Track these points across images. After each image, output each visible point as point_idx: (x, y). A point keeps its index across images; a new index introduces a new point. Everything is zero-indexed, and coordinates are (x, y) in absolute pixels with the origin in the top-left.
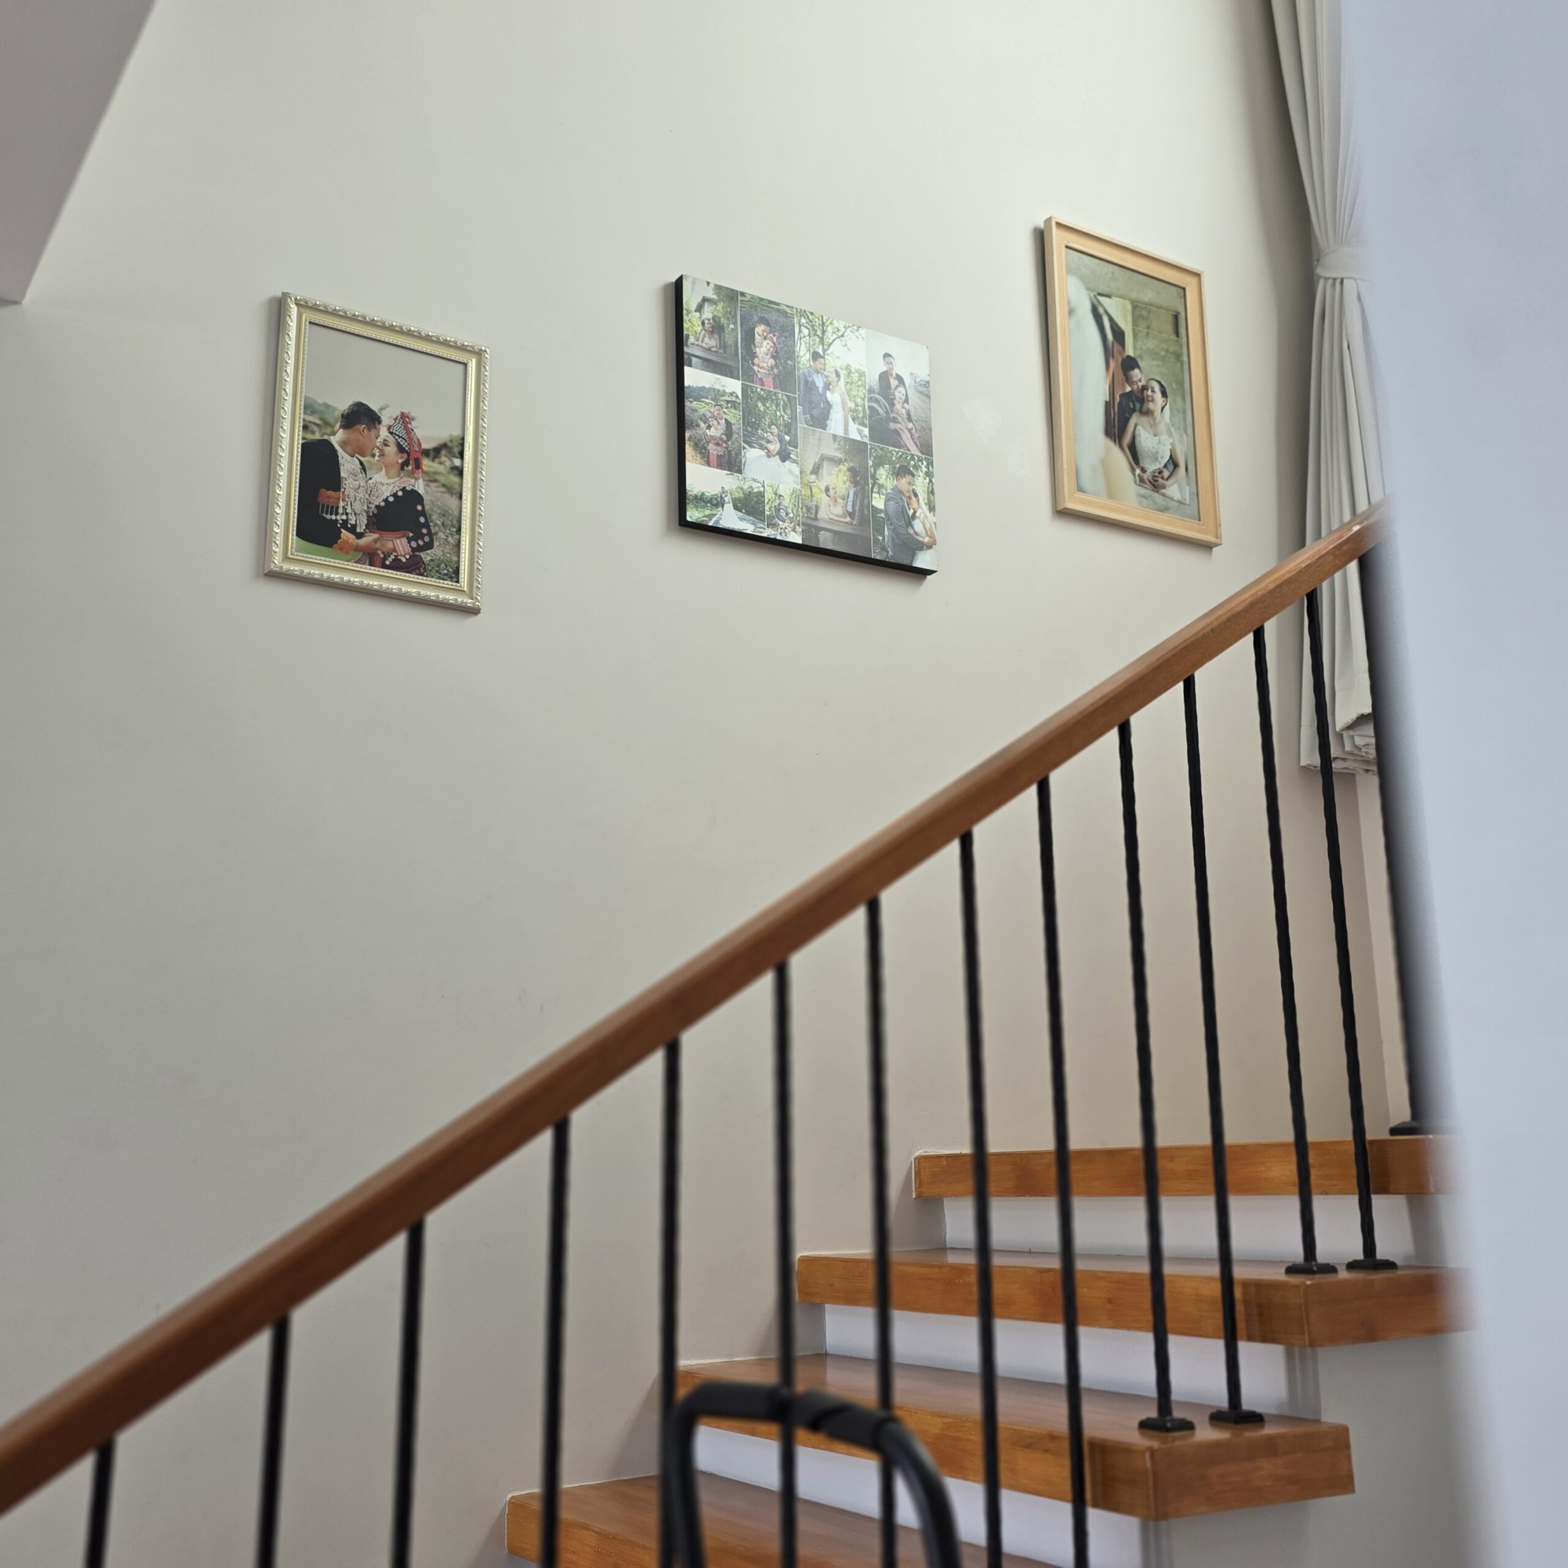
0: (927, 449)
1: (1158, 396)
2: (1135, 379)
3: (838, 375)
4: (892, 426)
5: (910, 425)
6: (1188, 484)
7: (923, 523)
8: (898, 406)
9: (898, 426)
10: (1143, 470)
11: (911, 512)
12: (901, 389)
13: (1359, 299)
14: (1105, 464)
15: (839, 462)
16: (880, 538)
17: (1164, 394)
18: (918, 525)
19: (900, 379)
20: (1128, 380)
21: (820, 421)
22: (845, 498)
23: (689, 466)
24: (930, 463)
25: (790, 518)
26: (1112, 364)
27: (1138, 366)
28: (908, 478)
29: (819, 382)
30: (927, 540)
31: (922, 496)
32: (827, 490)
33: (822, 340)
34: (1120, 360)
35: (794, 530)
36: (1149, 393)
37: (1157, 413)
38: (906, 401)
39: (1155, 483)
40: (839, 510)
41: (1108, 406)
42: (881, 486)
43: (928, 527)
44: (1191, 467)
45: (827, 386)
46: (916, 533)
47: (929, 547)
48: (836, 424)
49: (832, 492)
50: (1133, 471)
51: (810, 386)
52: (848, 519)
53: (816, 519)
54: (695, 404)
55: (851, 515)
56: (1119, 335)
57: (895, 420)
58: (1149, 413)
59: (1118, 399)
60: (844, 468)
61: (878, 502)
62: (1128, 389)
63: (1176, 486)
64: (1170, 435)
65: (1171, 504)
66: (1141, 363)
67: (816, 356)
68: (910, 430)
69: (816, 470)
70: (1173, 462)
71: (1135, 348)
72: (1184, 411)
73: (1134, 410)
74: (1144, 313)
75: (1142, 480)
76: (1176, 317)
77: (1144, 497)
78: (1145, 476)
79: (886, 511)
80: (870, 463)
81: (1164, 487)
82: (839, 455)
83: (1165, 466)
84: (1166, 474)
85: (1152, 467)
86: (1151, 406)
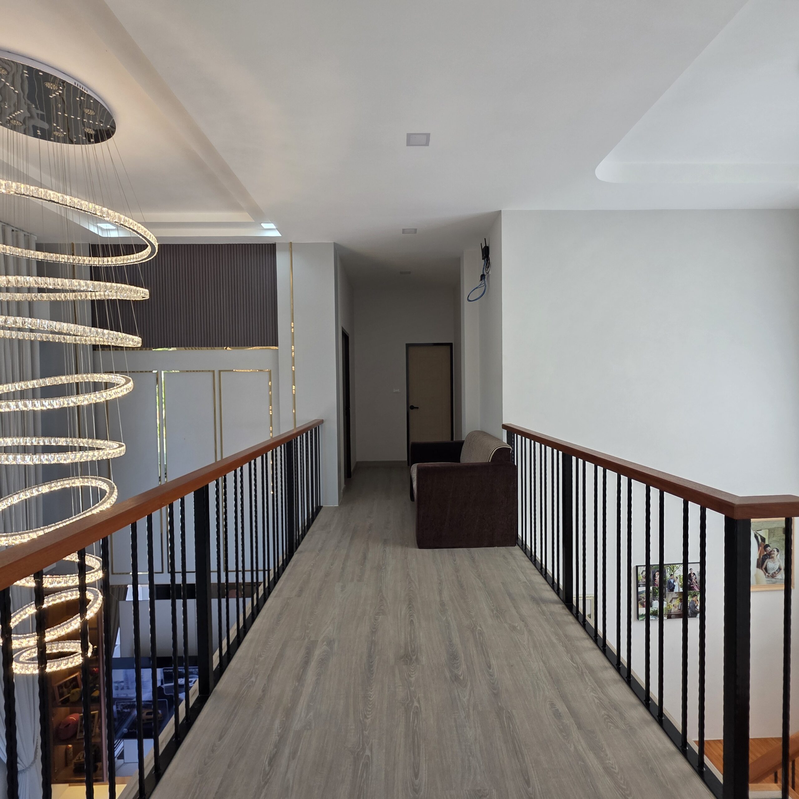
2: (768, 550)
3: (677, 578)
4: (692, 586)
8: (693, 580)
10: (769, 574)
11: (696, 605)
12: (695, 576)
14: (756, 575)
15: (677, 598)
17: (778, 551)
19: (694, 574)
20: (765, 551)
21: (672, 590)
22: (678, 606)
26: (761, 548)
27: (769, 546)
28: (696, 597)
29: (672, 581)
32: (674, 605)
34: (763, 546)
36: (773, 552)
37: (775, 557)
38: (696, 579)
39: (773, 576)
40: (677, 609)
41: (758, 559)
45: (674, 581)
48: (676, 590)
50: (765, 574)
51: (670, 582)
54: (641, 595)
55: (680, 610)
56: (763, 539)
57: (692, 584)
58: (773, 557)
59: (762, 557)
60: (678, 599)
62: (765, 553)
63: (780, 575)
64: (779, 561)
65: (778, 580)
66: (770, 545)
67: (671, 575)
68: (696, 586)
69: (671, 602)
70: (779, 569)
71: (769, 541)
73: (767, 558)
74: (773, 531)
75: (768, 576)
76: (784, 529)
77: (769, 581)
78: (769, 575)
81: (776, 576)
82: (677, 596)
83: (777, 571)
84: (777, 573)
85: (771, 572)
86: (773, 555)
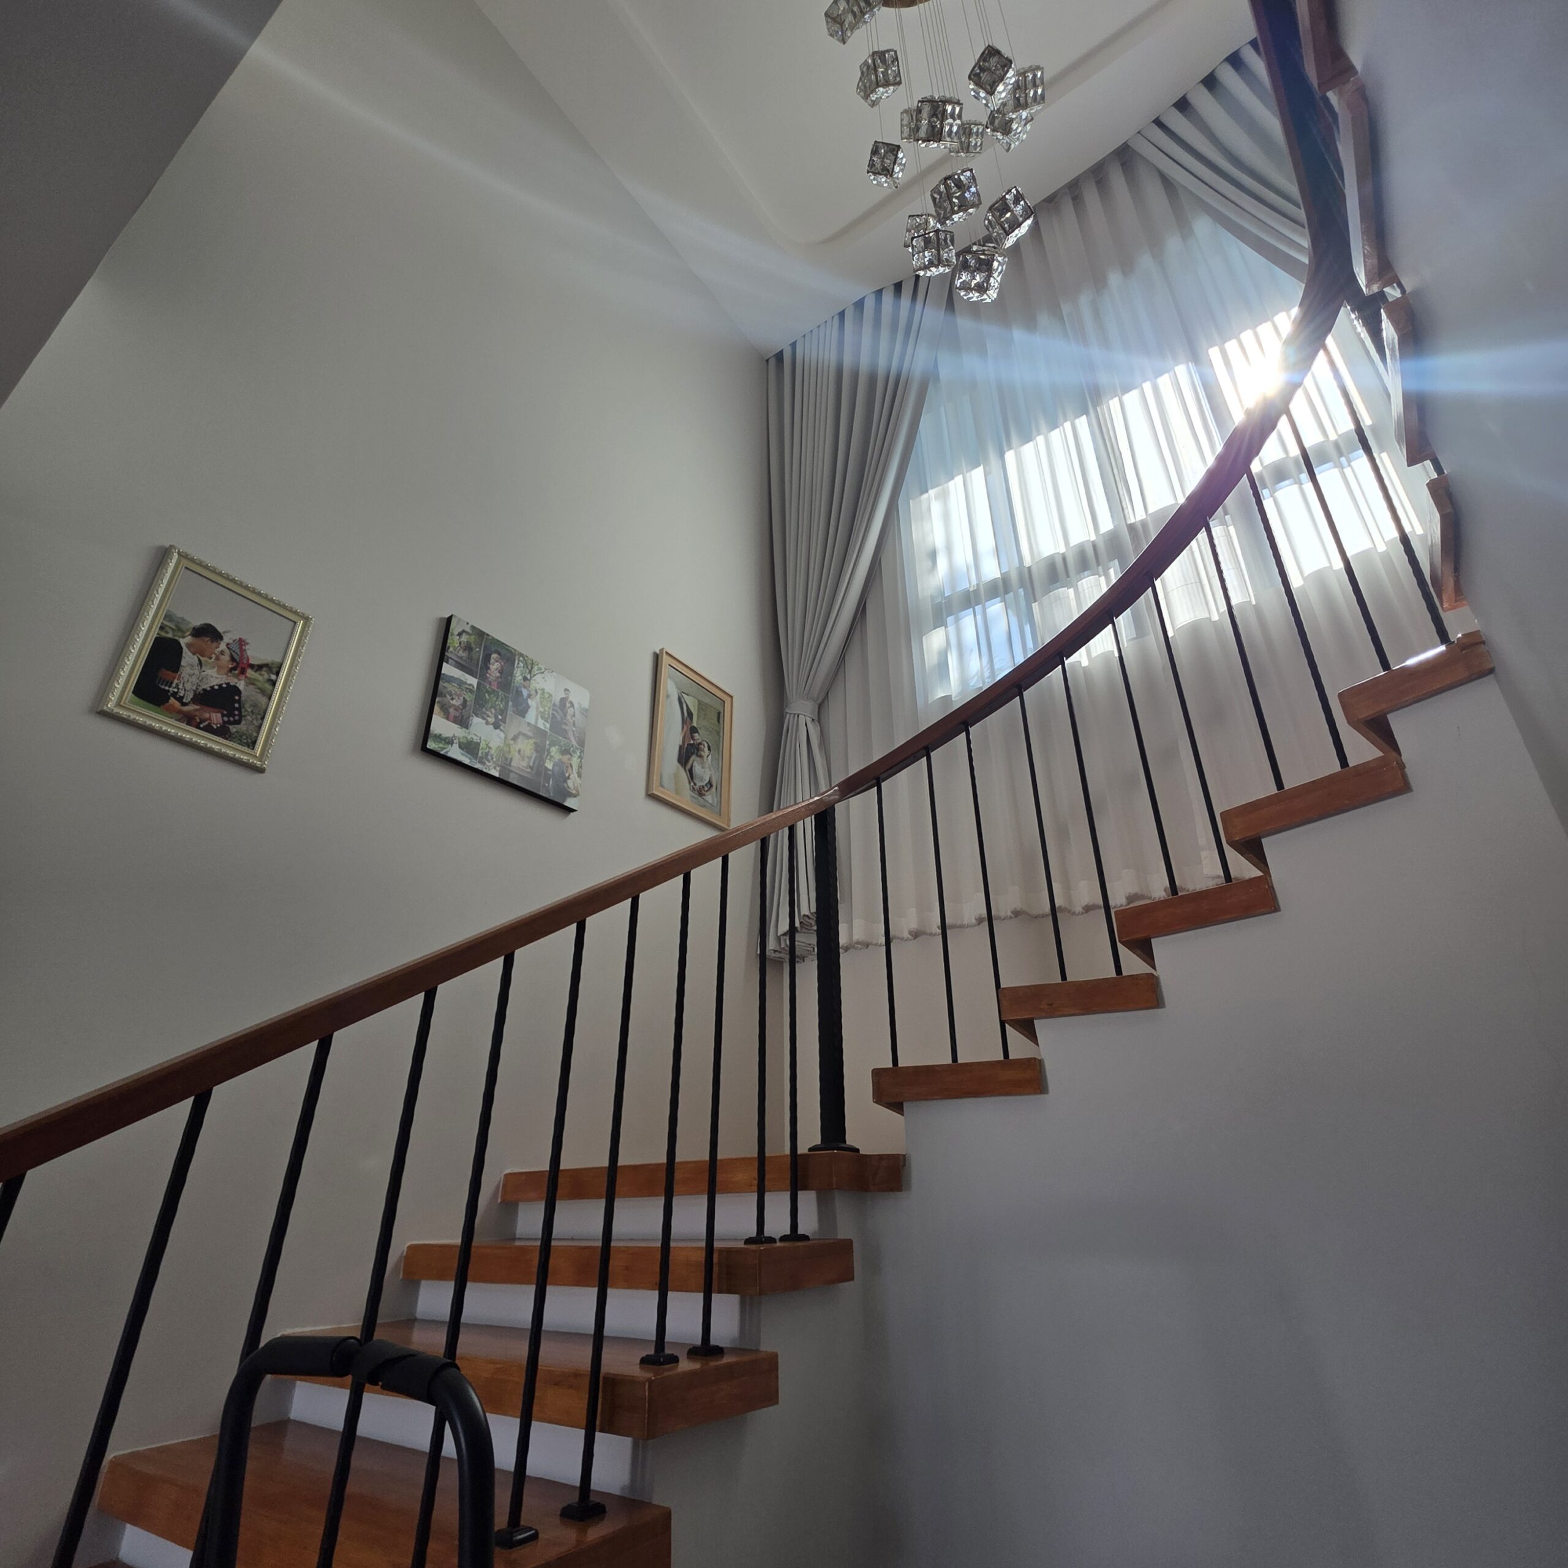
0: (582, 743)
1: (706, 749)
2: (696, 738)
3: (536, 692)
4: (564, 726)
5: (574, 729)
6: (717, 797)
7: (573, 782)
8: (569, 717)
9: (567, 728)
10: (695, 784)
11: (567, 775)
12: (572, 709)
13: (806, 725)
14: (676, 776)
15: (528, 737)
16: (547, 785)
17: (709, 749)
18: (570, 783)
19: (572, 705)
20: (693, 738)
21: (522, 712)
22: (529, 758)
23: (435, 717)
24: (582, 751)
25: (494, 762)
26: (685, 728)
27: (697, 732)
28: (568, 756)
29: (525, 692)
30: (574, 792)
31: (575, 768)
32: (519, 751)
33: (530, 672)
34: (689, 727)
35: (495, 768)
36: (702, 746)
37: (705, 758)
38: (574, 716)
39: (701, 792)
40: (524, 764)
41: (681, 747)
42: (552, 757)
43: (576, 785)
44: (719, 787)
45: (529, 696)
46: (568, 787)
47: (575, 796)
48: (531, 716)
49: (522, 752)
50: (690, 783)
51: (519, 693)
52: (529, 770)
53: (510, 765)
54: (446, 684)
55: (531, 768)
56: (690, 714)
57: (566, 724)
58: (701, 756)
59: (686, 746)
60: (532, 741)
61: (549, 765)
62: (692, 742)
63: (710, 796)
64: (710, 770)
65: (707, 804)
66: (699, 731)
67: (525, 679)
68: (573, 732)
69: (515, 739)
70: (710, 784)
72: (718, 760)
73: (692, 753)
74: (704, 707)
75: (694, 789)
76: (719, 713)
77: (694, 798)
78: (696, 787)
79: (552, 771)
80: (548, 743)
81: (704, 795)
82: (530, 734)
83: (706, 785)
84: (706, 789)
85: (699, 784)
86: (702, 753)
